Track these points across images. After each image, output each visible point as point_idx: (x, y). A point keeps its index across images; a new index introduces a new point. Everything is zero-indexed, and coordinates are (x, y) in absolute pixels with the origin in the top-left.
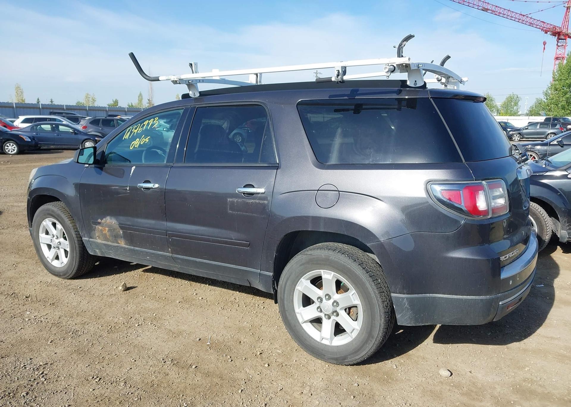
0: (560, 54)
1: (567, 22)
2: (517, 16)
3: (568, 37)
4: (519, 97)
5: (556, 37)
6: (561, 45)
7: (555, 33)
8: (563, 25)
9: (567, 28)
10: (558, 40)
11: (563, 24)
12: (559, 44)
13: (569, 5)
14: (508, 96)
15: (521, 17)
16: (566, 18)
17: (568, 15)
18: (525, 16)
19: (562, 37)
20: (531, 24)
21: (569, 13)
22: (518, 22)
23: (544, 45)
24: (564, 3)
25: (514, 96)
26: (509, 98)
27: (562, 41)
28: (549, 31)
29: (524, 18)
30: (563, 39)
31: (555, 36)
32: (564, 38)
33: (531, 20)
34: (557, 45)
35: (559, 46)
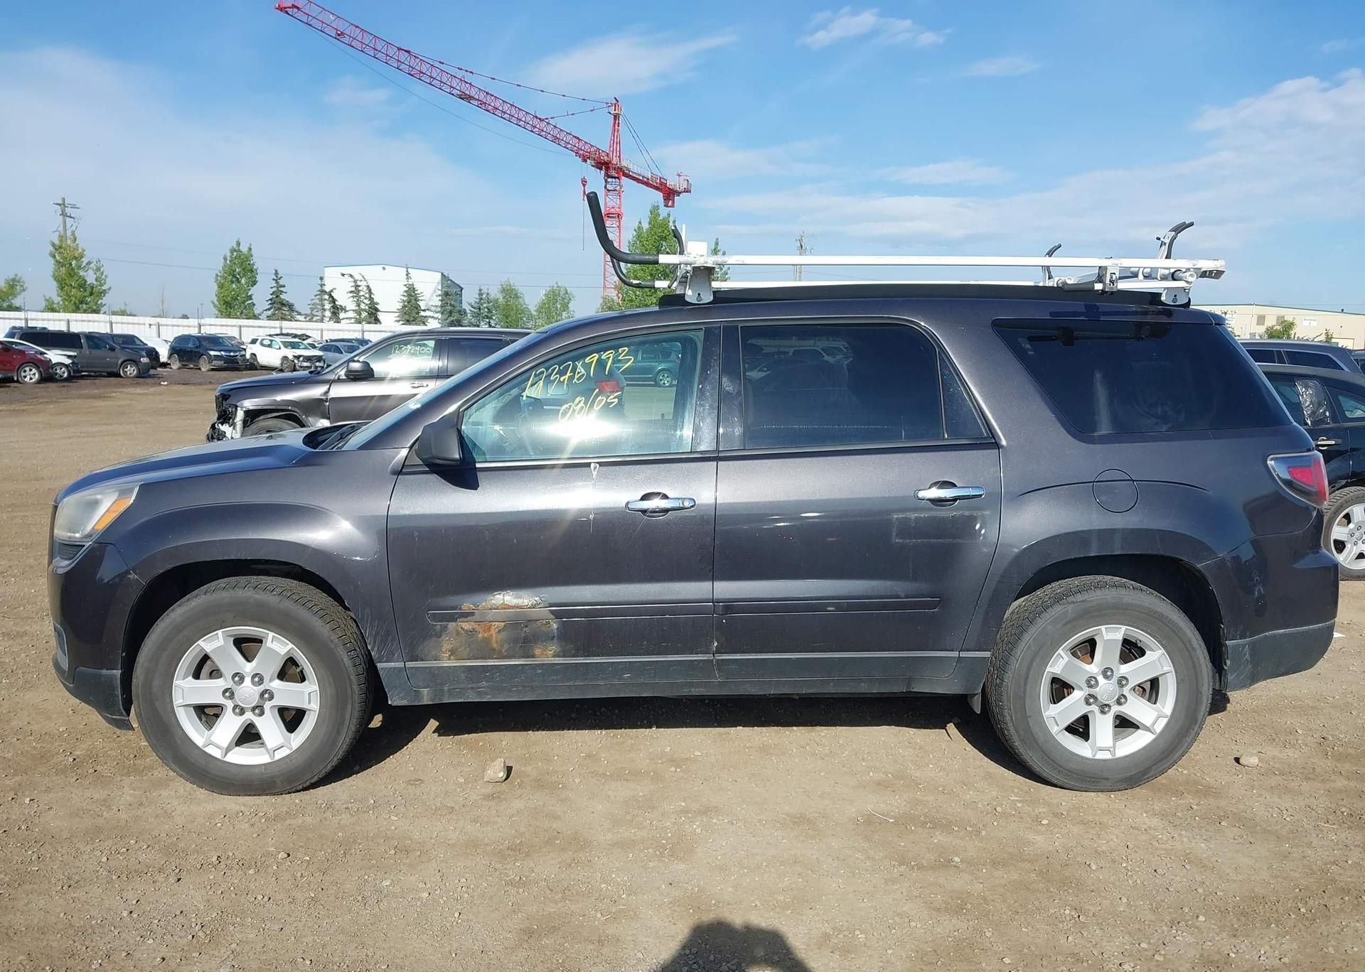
0: (613, 208)
1: (617, 143)
2: (529, 118)
3: (623, 175)
4: (569, 292)
5: (603, 172)
6: (612, 189)
7: (600, 163)
8: (612, 149)
9: (619, 157)
10: (606, 178)
11: (610, 147)
12: (609, 187)
13: (617, 112)
14: (548, 289)
15: (536, 122)
16: (614, 136)
17: (618, 131)
18: (543, 120)
19: (613, 173)
20: (556, 140)
21: (618, 126)
22: (531, 131)
23: (584, 185)
24: (609, 107)
25: (559, 291)
26: (551, 293)
27: (614, 180)
28: (589, 158)
29: (543, 124)
30: (615, 178)
31: (601, 169)
32: (616, 175)
33: (556, 131)
34: (605, 187)
35: (609, 191)
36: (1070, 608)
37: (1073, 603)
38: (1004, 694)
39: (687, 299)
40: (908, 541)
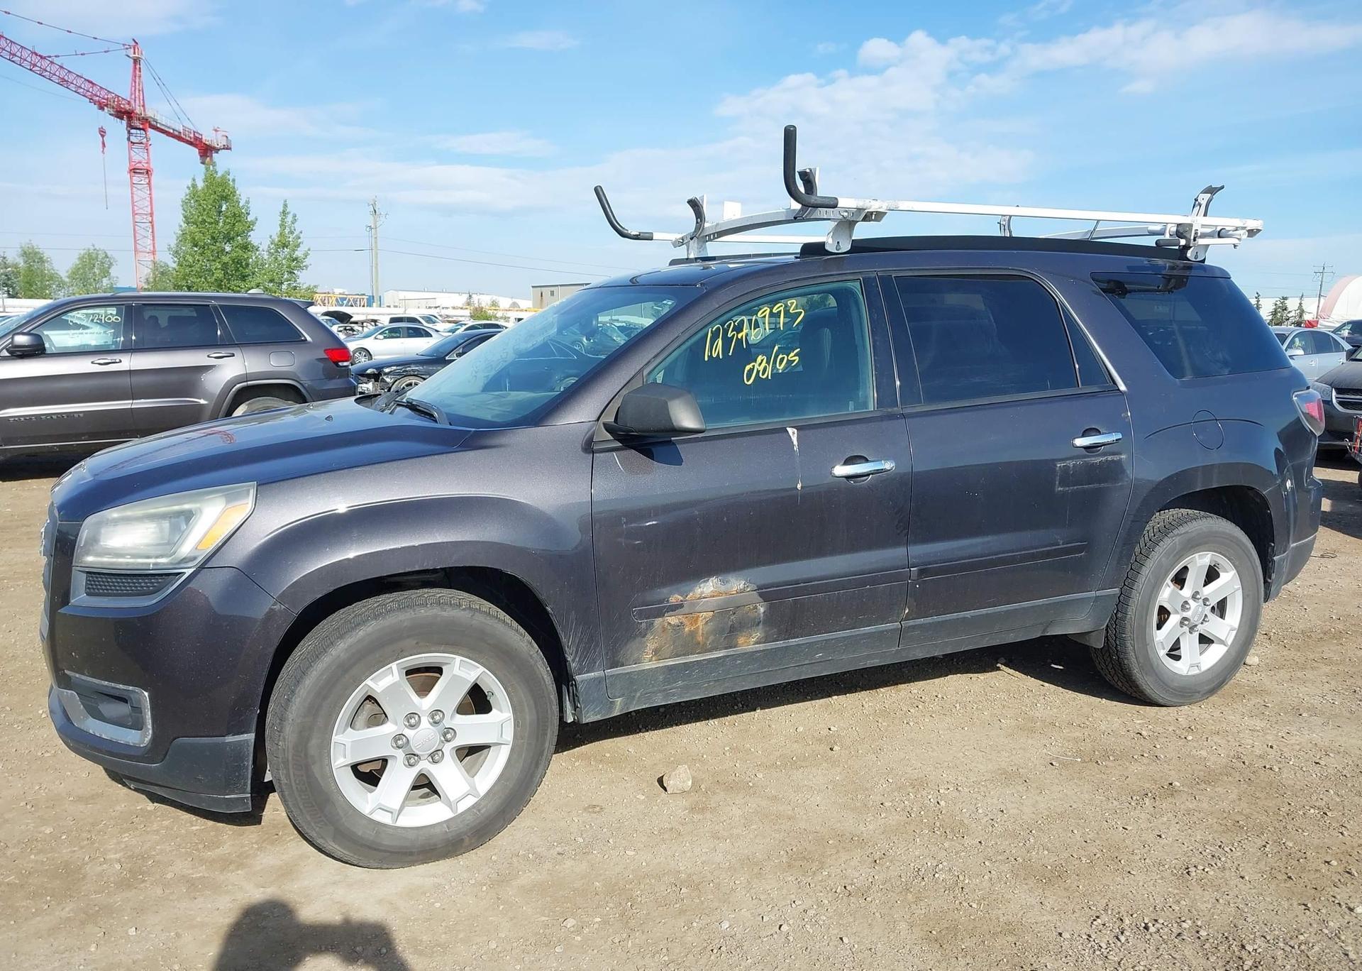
0: (140, 162)
1: (139, 90)
2: (25, 54)
3: (150, 127)
4: (109, 256)
5: (124, 122)
6: (137, 141)
7: (120, 112)
8: (133, 97)
9: (143, 106)
10: (129, 129)
11: (131, 95)
12: (133, 139)
13: (136, 55)
15: (35, 59)
16: (135, 82)
17: (140, 77)
18: (45, 58)
19: (137, 124)
20: (63, 82)
21: (140, 71)
22: (31, 70)
23: (103, 136)
24: (127, 49)
25: (97, 254)
26: (86, 256)
27: (138, 132)
28: (106, 105)
29: (45, 63)
30: (140, 129)
31: (122, 118)
32: (141, 127)
33: (63, 74)
34: (129, 139)
35: (134, 143)
36: (1177, 539)
37: (1178, 535)
38: (1128, 626)
39: (827, 248)
40: (1067, 489)
